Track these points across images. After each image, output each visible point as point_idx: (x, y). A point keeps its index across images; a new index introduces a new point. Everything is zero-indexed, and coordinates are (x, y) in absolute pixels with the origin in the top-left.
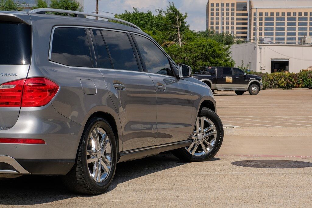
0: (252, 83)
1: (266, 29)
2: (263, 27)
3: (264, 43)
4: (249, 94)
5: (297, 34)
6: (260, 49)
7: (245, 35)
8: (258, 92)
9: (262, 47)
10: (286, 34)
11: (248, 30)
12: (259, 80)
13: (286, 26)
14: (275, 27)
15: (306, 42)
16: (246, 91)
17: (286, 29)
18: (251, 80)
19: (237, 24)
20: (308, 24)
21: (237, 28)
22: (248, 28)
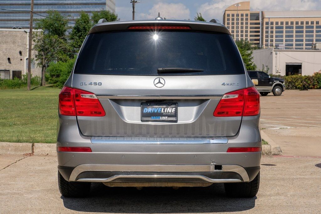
0: (276, 85)
1: (276, 37)
2: (274, 34)
3: (279, 49)
4: (273, 95)
5: (304, 40)
6: (276, 54)
7: (258, 42)
8: (281, 93)
9: (278, 52)
10: (294, 40)
12: (282, 82)
13: (294, 34)
14: (284, 34)
15: (317, 48)
16: (270, 92)
17: (294, 36)
18: (275, 82)
19: (251, 32)
20: (315, 32)
21: (251, 36)
22: (261, 36)
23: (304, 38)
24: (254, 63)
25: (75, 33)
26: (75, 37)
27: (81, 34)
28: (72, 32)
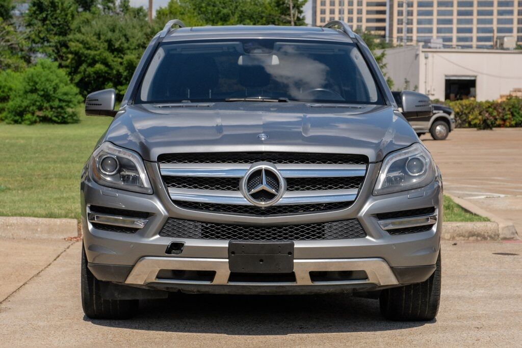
0: (437, 119)
1: (419, 22)
2: (415, 18)
3: (430, 48)
5: (475, 30)
6: (426, 58)
7: (383, 33)
9: (430, 55)
10: (455, 30)
11: (387, 25)
12: (449, 114)
13: (455, 17)
14: (435, 17)
15: (505, 46)
16: (424, 133)
17: (455, 21)
18: (435, 113)
19: (368, 12)
20: (495, 13)
21: (368, 20)
22: (388, 20)
23: (475, 26)
24: (388, 75)
25: (35, 13)
26: (35, 21)
27: (47, 15)
28: (27, 12)
